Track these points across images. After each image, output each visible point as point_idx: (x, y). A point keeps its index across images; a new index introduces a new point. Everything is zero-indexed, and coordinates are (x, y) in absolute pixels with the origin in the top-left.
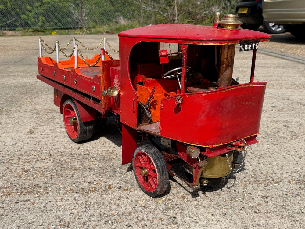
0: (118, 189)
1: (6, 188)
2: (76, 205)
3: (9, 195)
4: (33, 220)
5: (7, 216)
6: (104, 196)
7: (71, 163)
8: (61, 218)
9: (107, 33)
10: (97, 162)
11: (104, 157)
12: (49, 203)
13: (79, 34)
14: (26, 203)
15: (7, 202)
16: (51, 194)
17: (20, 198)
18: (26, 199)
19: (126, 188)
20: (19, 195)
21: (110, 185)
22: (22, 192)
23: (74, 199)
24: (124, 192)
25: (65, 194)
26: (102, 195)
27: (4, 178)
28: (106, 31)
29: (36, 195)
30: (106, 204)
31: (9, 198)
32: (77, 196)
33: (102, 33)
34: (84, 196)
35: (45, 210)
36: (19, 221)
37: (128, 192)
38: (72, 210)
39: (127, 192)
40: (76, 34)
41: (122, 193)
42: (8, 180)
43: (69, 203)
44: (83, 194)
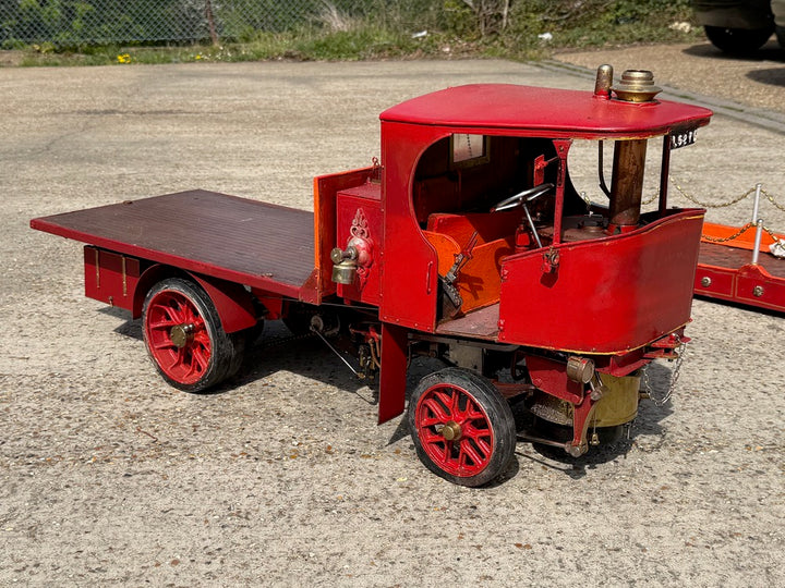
0: (348, 455)
1: (98, 449)
2: (257, 481)
3: (108, 461)
4: (171, 506)
5: (112, 498)
6: (317, 466)
7: (234, 402)
8: (229, 503)
9: (289, 56)
10: (295, 403)
11: (311, 392)
12: (199, 478)
13: (202, 61)
14: (149, 477)
15: (107, 474)
16: (200, 460)
17: (133, 468)
18: (145, 468)
19: (367, 453)
20: (129, 462)
21: (330, 447)
22: (135, 456)
23: (253, 471)
24: (361, 460)
25: (230, 461)
26: (312, 465)
27: (86, 430)
28: (284, 50)
29: (168, 463)
30: (324, 480)
31: (108, 468)
32: (259, 466)
33: (272, 59)
34: (273, 465)
35: (193, 489)
36: (140, 507)
37: (371, 461)
38: (250, 490)
39: (368, 460)
40: (193, 61)
41: (357, 462)
42: (97, 435)
43: (242, 477)
44: (270, 462)
